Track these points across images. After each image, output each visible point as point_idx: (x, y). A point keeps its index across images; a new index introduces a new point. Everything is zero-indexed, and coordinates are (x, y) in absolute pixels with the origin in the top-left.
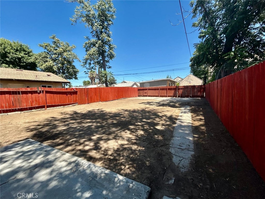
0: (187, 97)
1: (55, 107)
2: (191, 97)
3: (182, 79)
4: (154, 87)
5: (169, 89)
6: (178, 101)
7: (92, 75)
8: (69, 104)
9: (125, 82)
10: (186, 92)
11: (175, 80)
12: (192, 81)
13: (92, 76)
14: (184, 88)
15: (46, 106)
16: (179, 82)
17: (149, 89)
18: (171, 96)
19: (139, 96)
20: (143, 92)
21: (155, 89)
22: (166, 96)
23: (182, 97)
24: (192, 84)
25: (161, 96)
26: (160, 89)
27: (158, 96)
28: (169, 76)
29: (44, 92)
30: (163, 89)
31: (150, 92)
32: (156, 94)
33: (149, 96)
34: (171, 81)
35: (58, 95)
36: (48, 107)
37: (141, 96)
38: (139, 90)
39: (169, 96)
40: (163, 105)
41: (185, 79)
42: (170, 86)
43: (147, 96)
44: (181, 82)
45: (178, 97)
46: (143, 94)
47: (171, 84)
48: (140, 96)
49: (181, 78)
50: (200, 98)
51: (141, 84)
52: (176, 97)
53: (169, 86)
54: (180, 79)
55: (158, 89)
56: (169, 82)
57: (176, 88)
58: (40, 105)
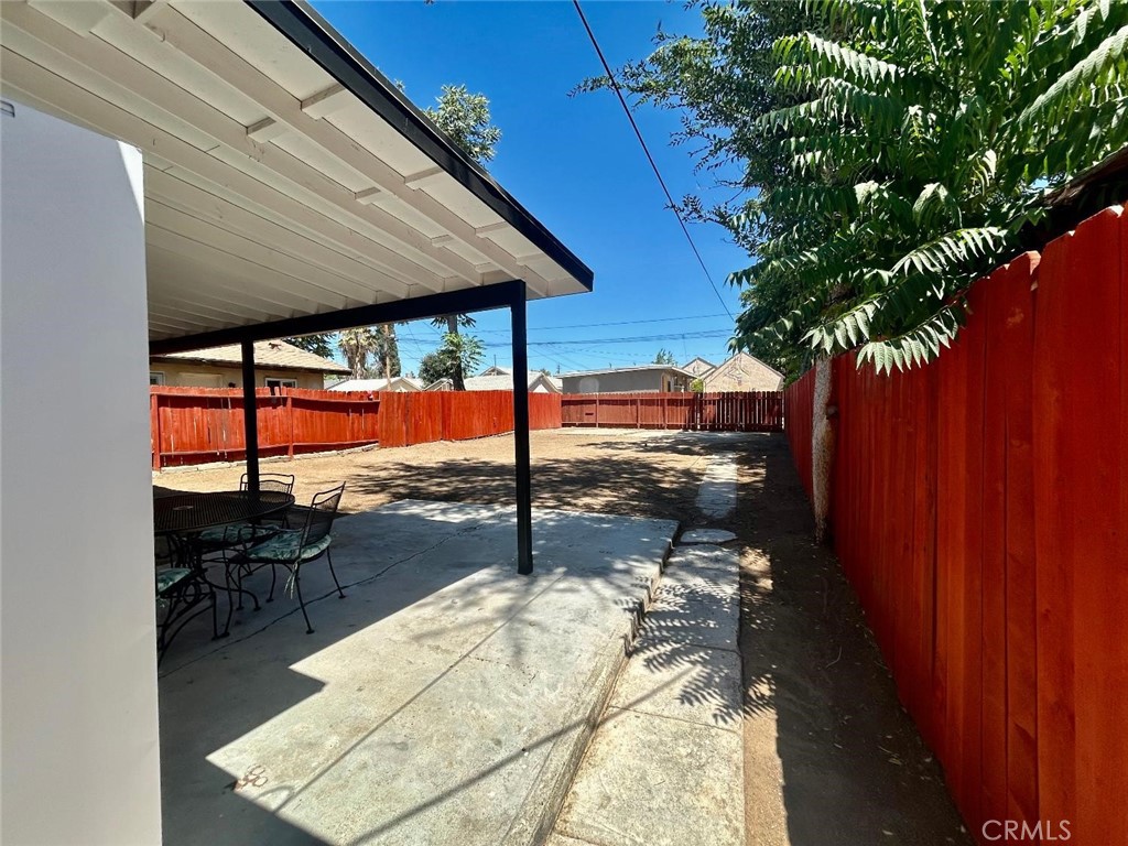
0: (731, 428)
1: (315, 454)
2: (741, 429)
3: (714, 367)
4: (618, 394)
5: (672, 402)
6: (700, 440)
7: (353, 336)
8: (353, 446)
9: (499, 373)
10: (728, 414)
11: (688, 371)
12: (745, 377)
13: (355, 342)
14: (719, 401)
15: (291, 449)
16: (704, 376)
17: (602, 402)
18: (677, 427)
19: (564, 425)
20: (582, 411)
21: (623, 402)
22: (661, 427)
23: (713, 429)
24: (746, 388)
25: (642, 426)
26: (642, 400)
27: (634, 426)
28: (666, 352)
29: (289, 402)
30: (649, 402)
31: (604, 413)
32: (626, 418)
33: (601, 426)
34: (674, 373)
35: (324, 413)
36: (299, 450)
37: (574, 425)
38: (565, 403)
39: (670, 427)
40: (657, 449)
41: (722, 369)
42: (672, 390)
43: (593, 425)
44: (708, 380)
45: (700, 430)
46: (581, 419)
47: (676, 384)
48: (569, 425)
49: (709, 364)
50: (769, 434)
51: (565, 380)
52: (694, 429)
53: (669, 390)
54: (705, 367)
55: (633, 402)
56: (668, 378)
57: (693, 400)
58: (278, 445)
